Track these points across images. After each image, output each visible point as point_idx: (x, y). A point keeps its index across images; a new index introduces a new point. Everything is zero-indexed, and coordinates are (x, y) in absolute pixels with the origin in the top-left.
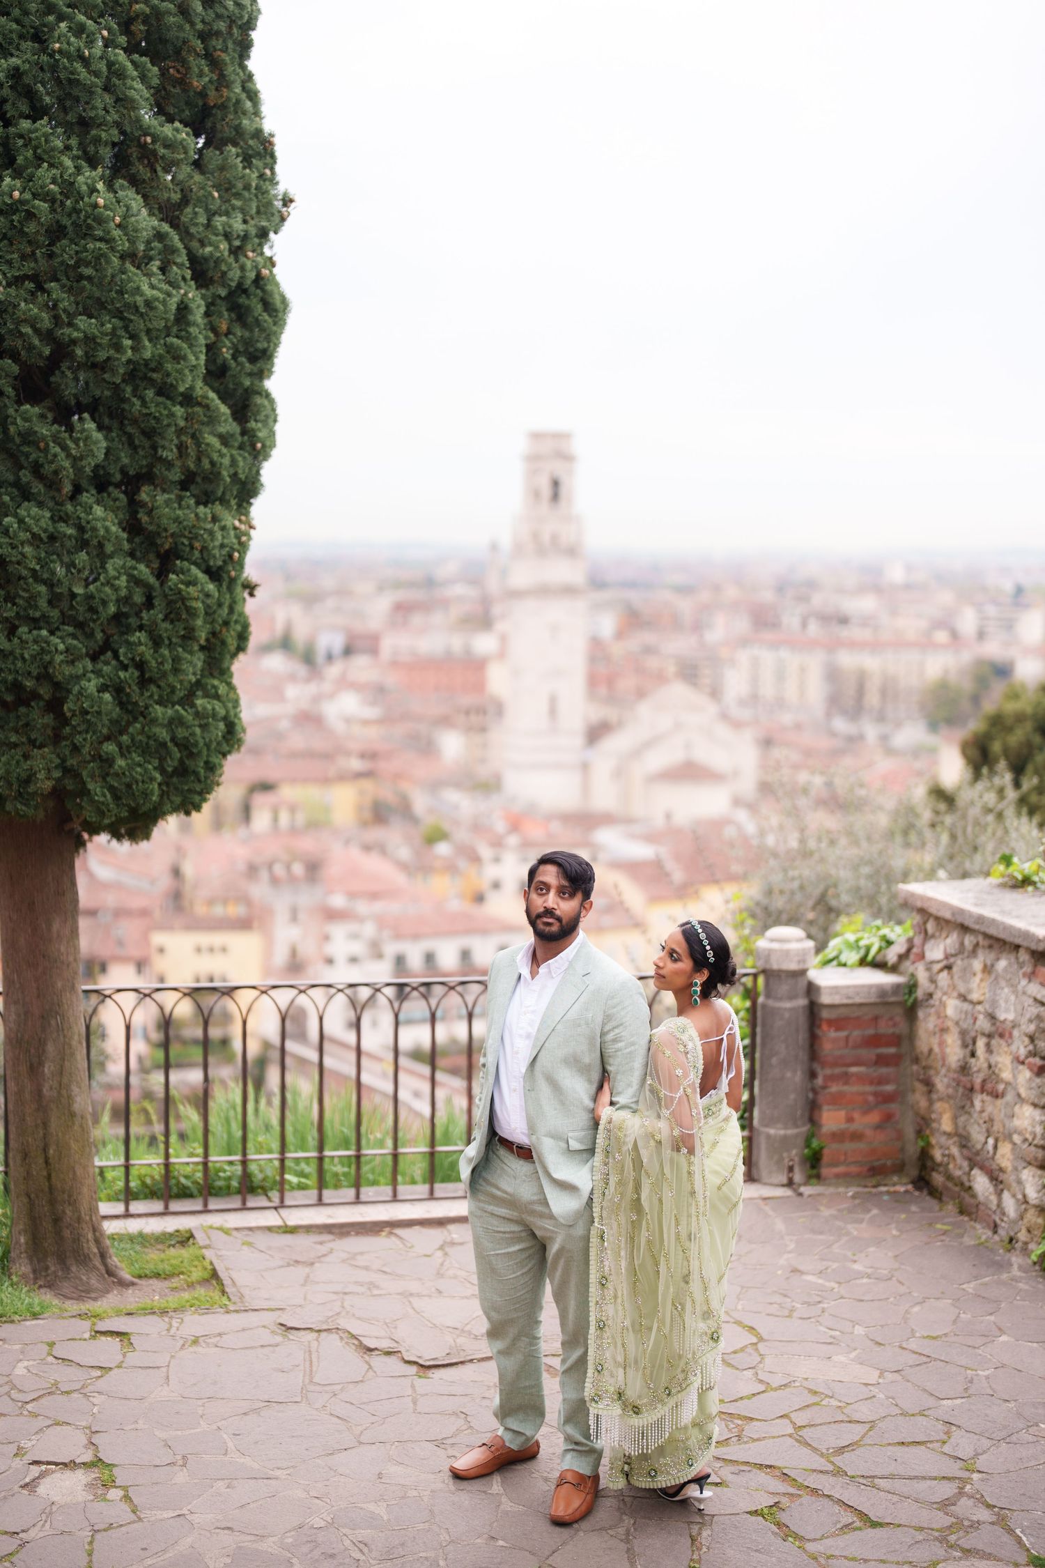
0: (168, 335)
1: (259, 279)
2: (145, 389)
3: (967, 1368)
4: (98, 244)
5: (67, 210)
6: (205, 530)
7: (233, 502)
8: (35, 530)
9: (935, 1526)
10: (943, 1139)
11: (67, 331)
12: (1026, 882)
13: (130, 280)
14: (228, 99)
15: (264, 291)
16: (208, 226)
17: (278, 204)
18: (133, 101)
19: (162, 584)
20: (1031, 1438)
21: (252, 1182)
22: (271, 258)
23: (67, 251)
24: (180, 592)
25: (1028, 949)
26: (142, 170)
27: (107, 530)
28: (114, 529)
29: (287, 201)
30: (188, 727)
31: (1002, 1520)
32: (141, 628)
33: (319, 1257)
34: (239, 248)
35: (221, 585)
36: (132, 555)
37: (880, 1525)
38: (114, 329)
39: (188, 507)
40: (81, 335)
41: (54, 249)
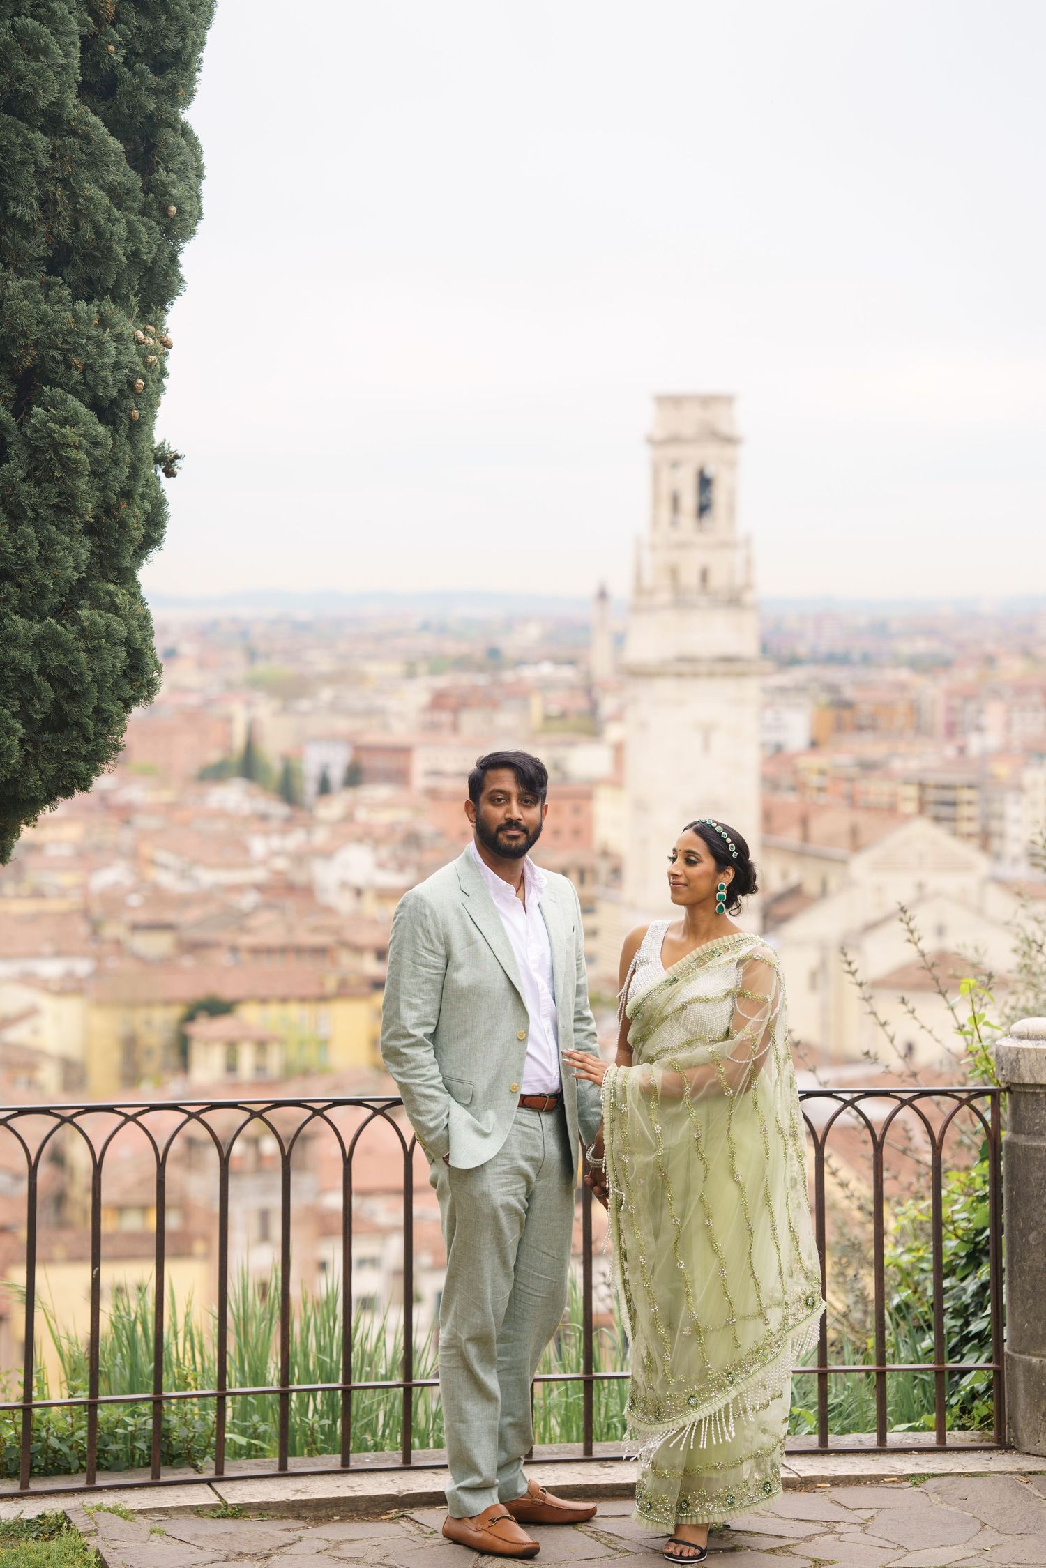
6: (89, 338)
7: (134, 301)
19: (21, 425)
21: (170, 1444)
24: (50, 435)
30: (67, 651)
33: (279, 1548)
35: (117, 431)
39: (61, 301)
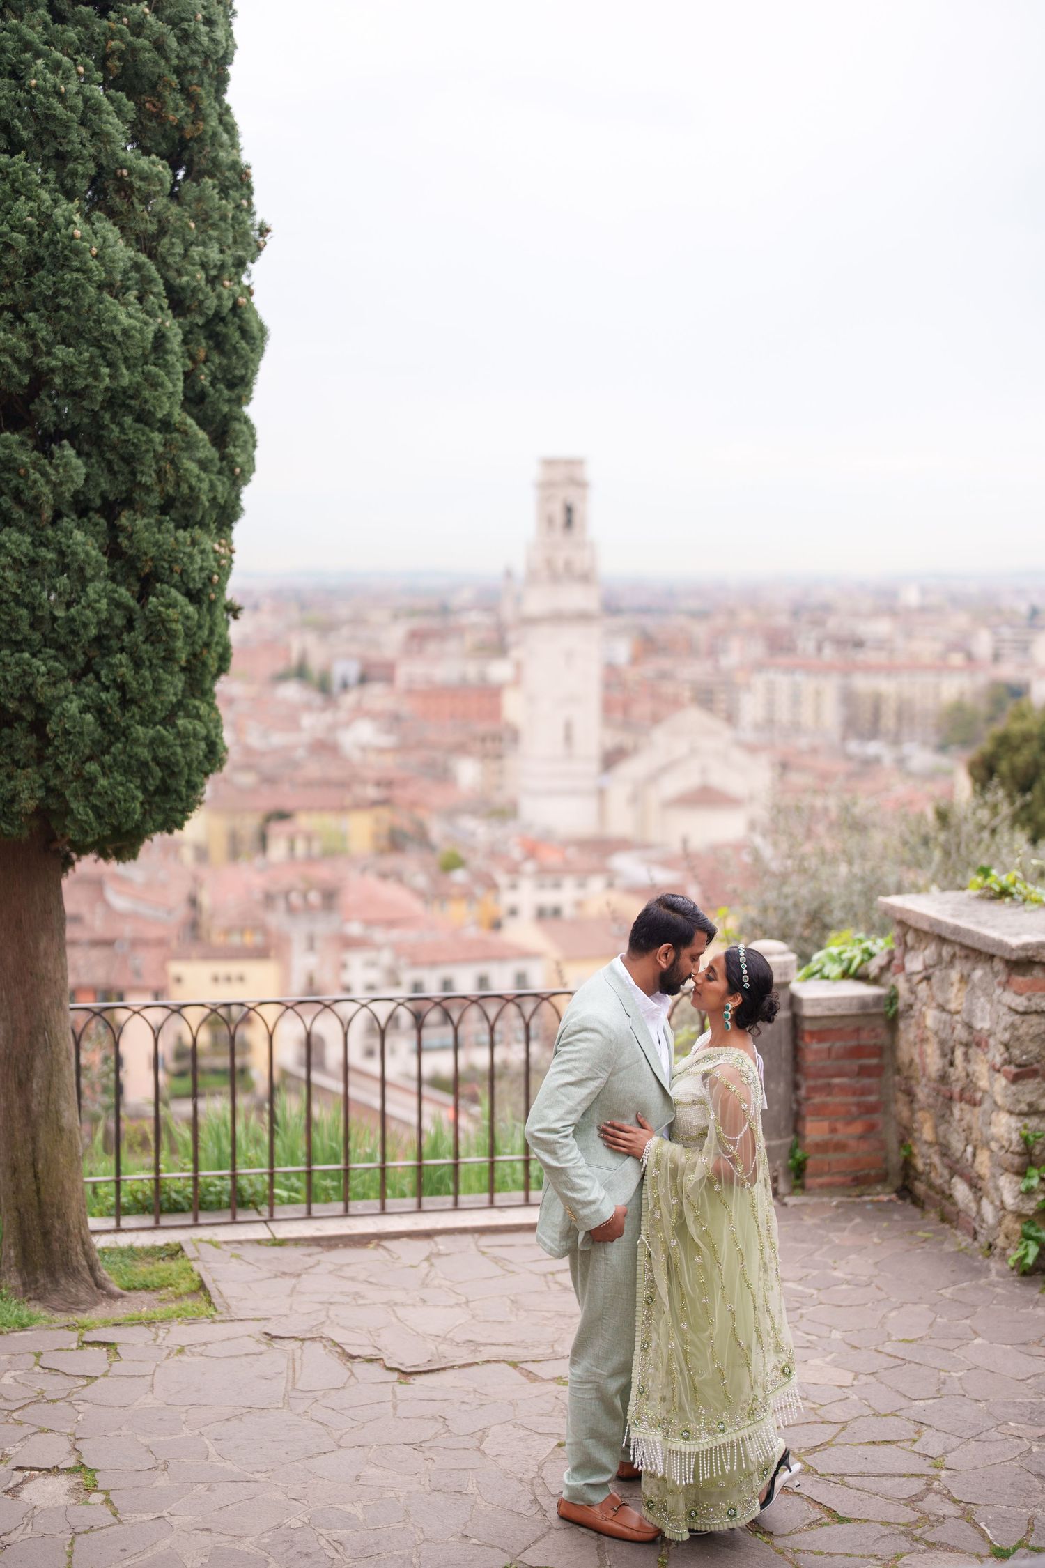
0: (146, 363)
1: (236, 307)
2: (124, 416)
3: (940, 1370)
4: (75, 275)
5: (44, 242)
6: (184, 553)
7: (213, 526)
8: (16, 554)
9: (901, 1521)
10: (925, 1149)
11: (46, 359)
12: (1004, 893)
13: (107, 309)
14: (205, 132)
15: (241, 319)
16: (185, 255)
17: (255, 234)
18: (108, 134)
19: (142, 607)
20: (1000, 1436)
21: (242, 1196)
22: (248, 288)
23: (45, 282)
24: (160, 614)
25: (1002, 958)
26: (117, 201)
27: (87, 554)
28: (94, 553)
29: (264, 231)
30: (169, 747)
31: (967, 1515)
32: (122, 650)
33: (306, 1269)
34: (216, 277)
35: (201, 608)
36: (113, 578)
37: (848, 1520)
38: (92, 357)
39: (168, 531)
40: (59, 364)
41: (32, 280)
